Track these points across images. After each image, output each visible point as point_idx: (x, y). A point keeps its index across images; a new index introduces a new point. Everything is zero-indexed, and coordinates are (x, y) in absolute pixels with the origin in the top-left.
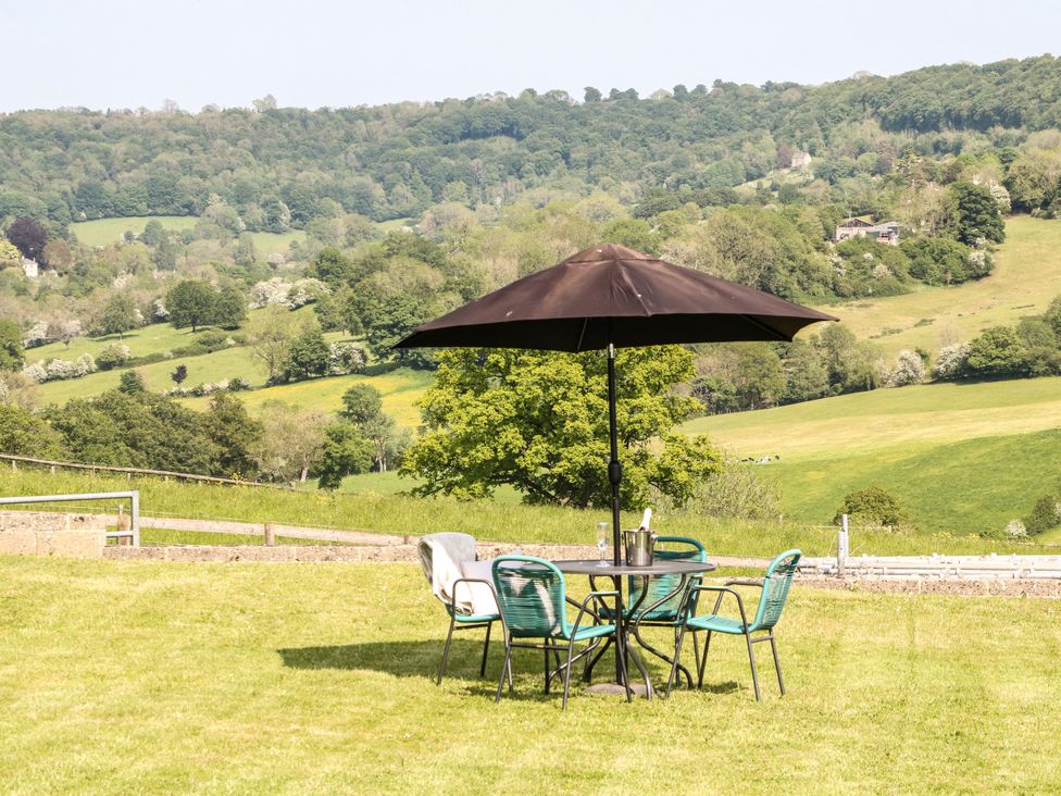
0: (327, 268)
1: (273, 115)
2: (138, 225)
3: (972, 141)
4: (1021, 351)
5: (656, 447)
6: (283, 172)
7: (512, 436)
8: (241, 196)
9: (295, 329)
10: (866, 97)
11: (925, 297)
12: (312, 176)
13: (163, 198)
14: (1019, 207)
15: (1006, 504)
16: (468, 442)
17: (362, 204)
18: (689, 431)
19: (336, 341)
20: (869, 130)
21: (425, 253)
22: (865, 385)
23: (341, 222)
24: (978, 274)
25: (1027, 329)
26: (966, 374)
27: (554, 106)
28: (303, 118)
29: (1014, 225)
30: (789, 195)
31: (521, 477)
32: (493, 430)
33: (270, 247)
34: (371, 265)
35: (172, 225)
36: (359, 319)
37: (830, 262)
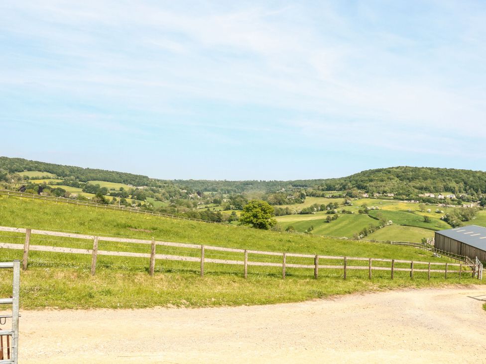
0: (231, 198)
1: (226, 181)
2: (211, 193)
3: (302, 188)
4: (307, 211)
5: (269, 220)
6: (226, 187)
7: (252, 218)
8: (222, 190)
9: (227, 204)
10: (291, 183)
11: (297, 205)
12: (230, 188)
13: (214, 190)
14: (307, 195)
15: (305, 228)
16: (246, 218)
17: (235, 191)
18: (274, 218)
19: (231, 206)
20: (291, 186)
21: (242, 197)
22: (290, 214)
23: (233, 193)
24: (303, 202)
25: (308, 209)
26: (301, 213)
27: (257, 182)
28: (229, 182)
29: (307, 197)
30: (282, 193)
31: (253, 223)
32: (250, 217)
33: (225, 196)
34: (236, 198)
35: (214, 193)
36: (234, 204)
37: (286, 200)
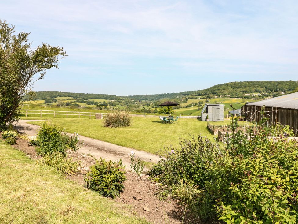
0: (154, 102)
1: (151, 95)
2: (145, 101)
3: (186, 95)
4: (189, 106)
5: (171, 111)
6: (152, 98)
7: (163, 111)
8: (150, 99)
9: (153, 105)
10: (181, 93)
11: (184, 103)
12: (153, 98)
13: (146, 99)
14: (189, 99)
15: (189, 114)
16: (161, 111)
17: (156, 99)
18: (172, 110)
19: (155, 106)
20: (181, 95)
21: (159, 102)
22: (181, 108)
23: (155, 100)
24: (187, 102)
25: (189, 105)
26: (186, 107)
27: (165, 94)
28: (153, 95)
29: (189, 100)
30: (177, 98)
31: (164, 113)
32: (162, 110)
33: (151, 101)
34: (156, 102)
35: (146, 100)
36: (156, 105)
37: (179, 102)
